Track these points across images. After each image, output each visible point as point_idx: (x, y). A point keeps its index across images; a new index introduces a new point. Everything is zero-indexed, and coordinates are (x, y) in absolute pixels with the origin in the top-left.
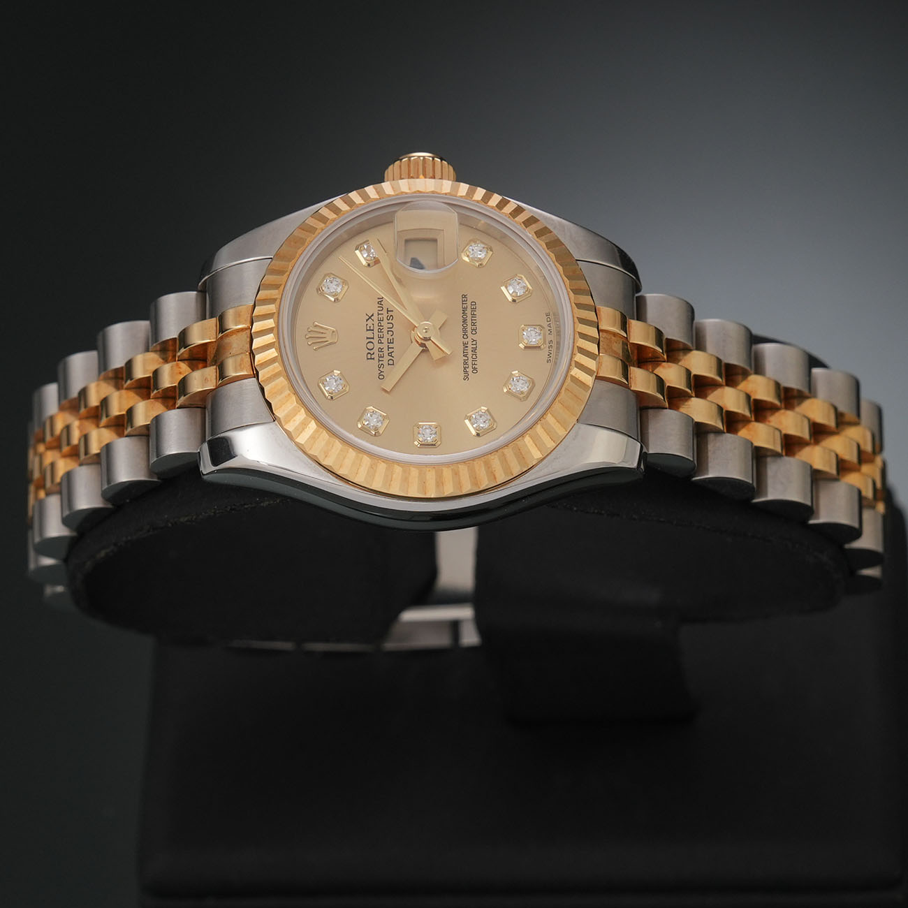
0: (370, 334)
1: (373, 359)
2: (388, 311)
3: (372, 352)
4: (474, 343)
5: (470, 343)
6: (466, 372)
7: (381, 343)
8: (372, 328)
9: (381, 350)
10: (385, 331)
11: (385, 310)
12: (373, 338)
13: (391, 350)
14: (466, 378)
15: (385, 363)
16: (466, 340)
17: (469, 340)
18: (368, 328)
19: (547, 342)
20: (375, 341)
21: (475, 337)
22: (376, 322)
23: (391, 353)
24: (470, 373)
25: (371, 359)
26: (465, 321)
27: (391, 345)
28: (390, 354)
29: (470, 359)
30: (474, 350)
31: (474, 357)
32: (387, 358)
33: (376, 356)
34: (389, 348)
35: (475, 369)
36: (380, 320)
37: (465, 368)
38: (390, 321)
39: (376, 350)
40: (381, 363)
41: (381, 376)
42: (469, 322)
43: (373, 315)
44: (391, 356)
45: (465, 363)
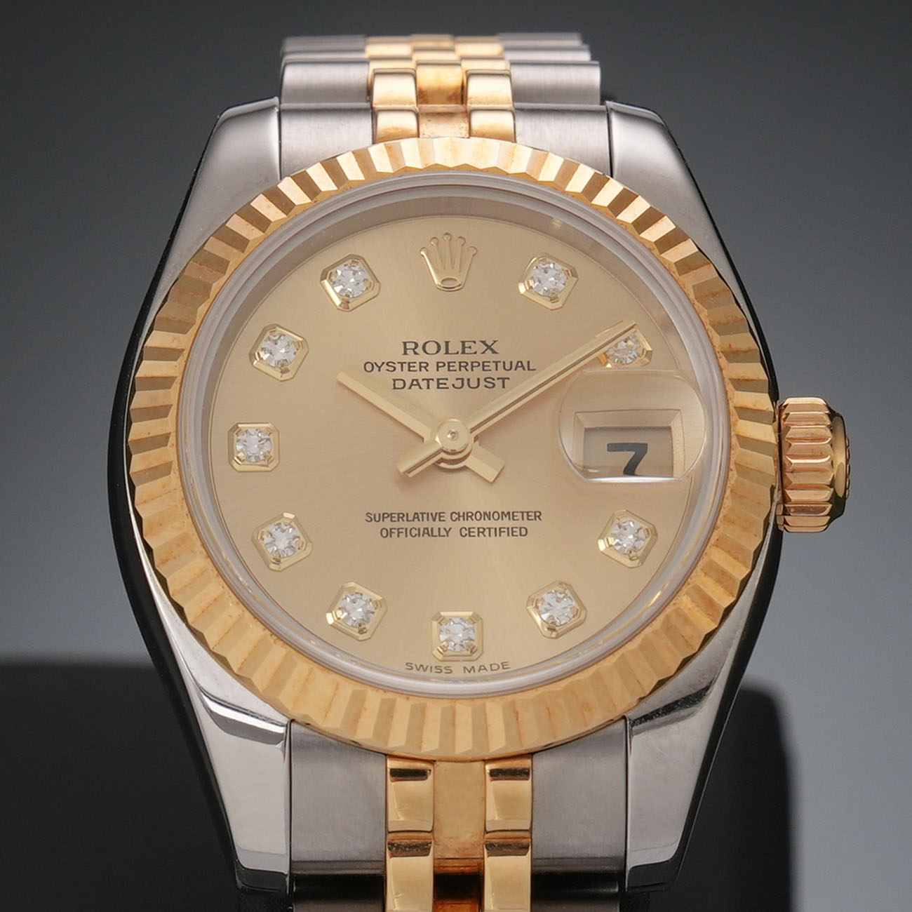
0: (455, 346)
1: (405, 353)
2: (503, 379)
3: (419, 350)
4: (443, 532)
5: (442, 525)
6: (383, 517)
7: (438, 367)
8: (467, 350)
9: (424, 366)
10: (464, 374)
11: (504, 374)
12: (447, 352)
13: (424, 384)
14: (371, 518)
15: (398, 374)
16: (447, 517)
17: (448, 524)
18: (467, 345)
19: (448, 664)
20: (442, 357)
21: (455, 533)
22: (480, 358)
23: (418, 384)
24: (381, 524)
25: (405, 349)
26: (487, 515)
27: (433, 384)
28: (415, 383)
29: (409, 525)
30: (428, 532)
31: (414, 532)
32: (408, 377)
33: (411, 357)
34: (428, 380)
35: (390, 533)
36: (484, 366)
37: (390, 515)
38: (482, 383)
39: (423, 357)
40: (398, 366)
41: (371, 367)
42: (486, 523)
43: (494, 352)
44: (412, 385)
45: (401, 516)
